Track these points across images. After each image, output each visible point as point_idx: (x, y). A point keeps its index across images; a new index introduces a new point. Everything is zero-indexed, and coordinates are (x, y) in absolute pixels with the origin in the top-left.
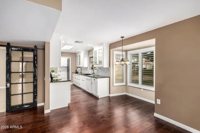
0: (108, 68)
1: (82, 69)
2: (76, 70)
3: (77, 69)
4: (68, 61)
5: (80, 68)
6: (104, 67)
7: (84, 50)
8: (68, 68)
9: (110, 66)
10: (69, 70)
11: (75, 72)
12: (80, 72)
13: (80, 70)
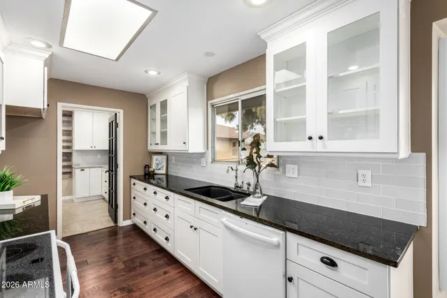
1: (173, 159)
2: (147, 167)
3: (151, 158)
4: (113, 126)
5: (164, 157)
8: (112, 154)
10: (117, 166)
11: (141, 173)
12: (164, 171)
13: (164, 164)
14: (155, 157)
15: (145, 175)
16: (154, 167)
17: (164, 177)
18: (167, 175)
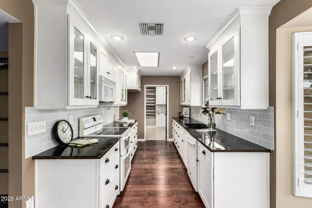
0: (264, 110)
1: (192, 109)
2: (180, 113)
3: (182, 109)
5: (189, 108)
6: (242, 108)
7: (190, 65)
9: (272, 100)
11: (177, 116)
12: (188, 116)
13: (188, 112)
14: (184, 108)
15: (179, 117)
16: (184, 113)
17: (188, 119)
18: (190, 118)
